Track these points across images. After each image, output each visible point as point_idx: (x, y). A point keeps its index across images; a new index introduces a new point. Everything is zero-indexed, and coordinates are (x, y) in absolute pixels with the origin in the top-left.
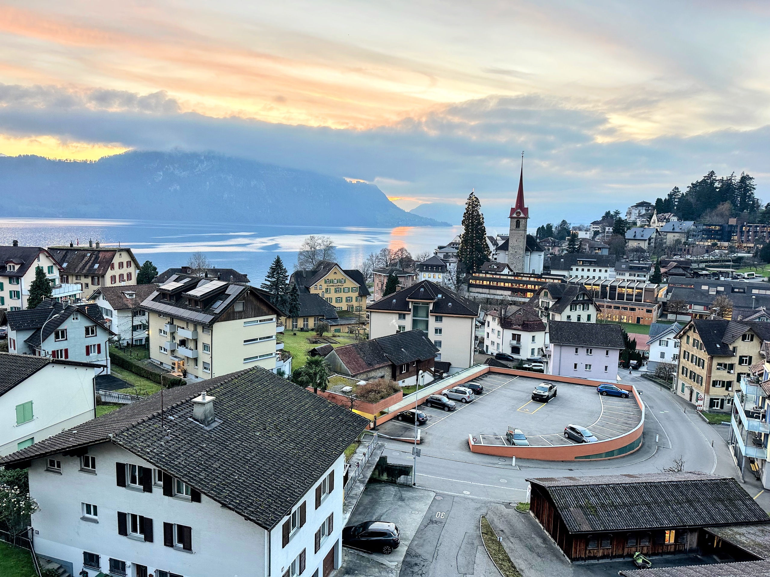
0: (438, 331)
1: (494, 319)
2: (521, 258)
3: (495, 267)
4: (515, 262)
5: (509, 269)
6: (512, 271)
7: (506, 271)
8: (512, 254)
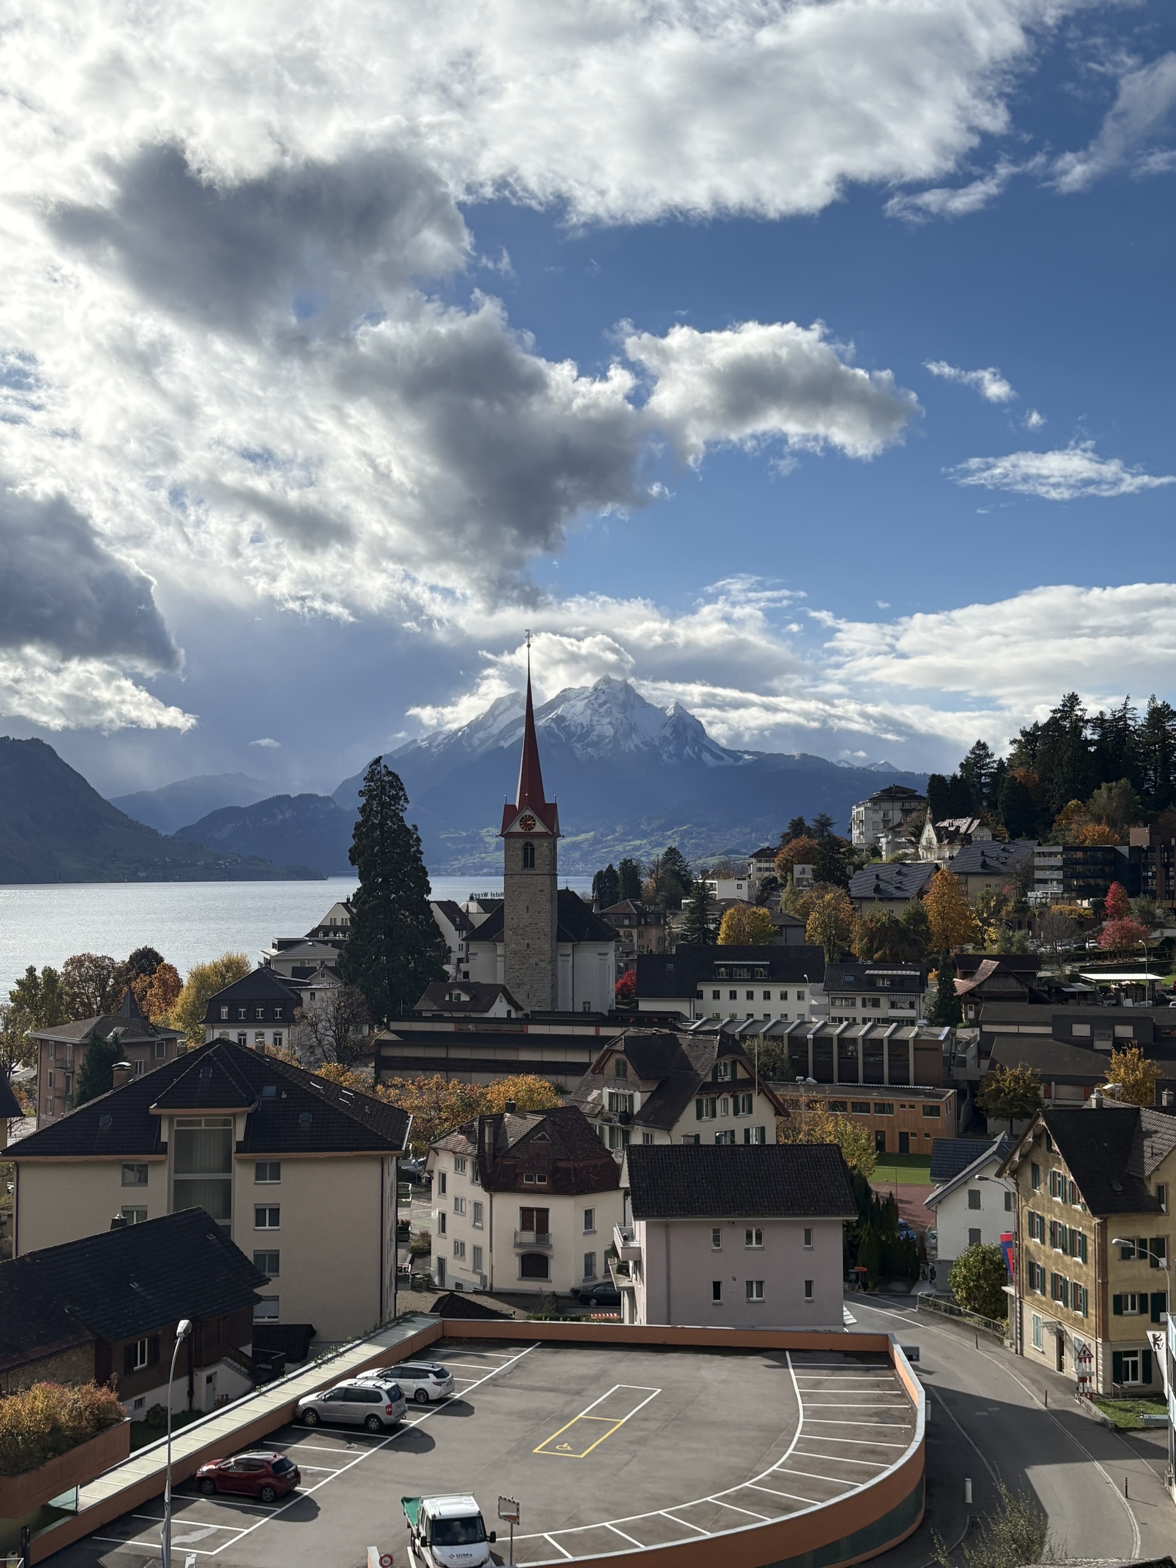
0: (267, 1215)
1: (459, 1165)
2: (544, 965)
3: (465, 998)
4: (526, 980)
5: (511, 1001)
6: (518, 1008)
7: (499, 1009)
8: (515, 952)
